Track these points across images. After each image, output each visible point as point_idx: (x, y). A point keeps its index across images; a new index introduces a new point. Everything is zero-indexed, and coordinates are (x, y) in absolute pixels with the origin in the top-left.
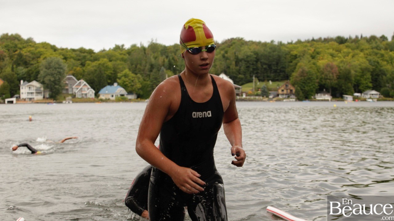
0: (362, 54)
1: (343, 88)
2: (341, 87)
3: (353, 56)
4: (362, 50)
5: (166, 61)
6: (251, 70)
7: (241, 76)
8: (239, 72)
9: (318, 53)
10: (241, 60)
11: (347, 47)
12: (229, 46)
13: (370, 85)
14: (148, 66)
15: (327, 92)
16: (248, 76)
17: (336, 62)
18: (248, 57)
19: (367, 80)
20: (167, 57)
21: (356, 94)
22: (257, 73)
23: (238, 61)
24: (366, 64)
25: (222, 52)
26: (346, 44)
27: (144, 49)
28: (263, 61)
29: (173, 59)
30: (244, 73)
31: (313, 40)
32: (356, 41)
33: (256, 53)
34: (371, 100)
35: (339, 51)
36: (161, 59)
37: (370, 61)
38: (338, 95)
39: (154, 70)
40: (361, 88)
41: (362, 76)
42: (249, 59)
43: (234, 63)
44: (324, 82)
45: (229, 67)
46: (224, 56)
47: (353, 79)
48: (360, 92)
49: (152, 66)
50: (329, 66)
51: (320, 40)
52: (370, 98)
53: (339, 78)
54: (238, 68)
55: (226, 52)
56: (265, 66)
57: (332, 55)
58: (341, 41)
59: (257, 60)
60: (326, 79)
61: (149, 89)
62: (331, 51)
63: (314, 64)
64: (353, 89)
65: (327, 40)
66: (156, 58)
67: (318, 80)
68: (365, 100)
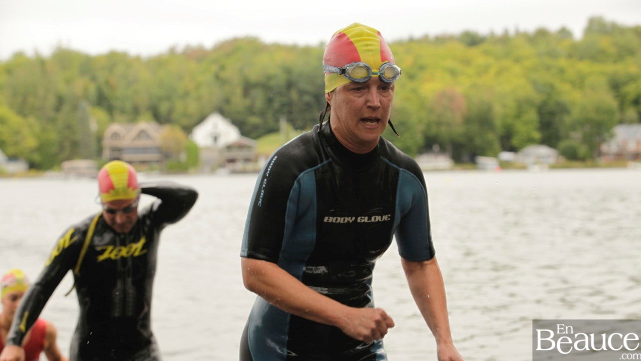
0: (517, 69)
1: (478, 141)
2: (471, 139)
3: (499, 73)
4: (517, 60)
5: (92, 89)
6: (276, 105)
7: (254, 120)
8: (251, 111)
9: (422, 68)
10: (255, 85)
11: (486, 53)
12: (229, 55)
13: (537, 135)
14: (51, 101)
15: (443, 150)
16: (270, 117)
17: (461, 87)
18: (269, 78)
19: (528, 124)
20: (94, 79)
21: (506, 156)
22: (290, 113)
23: (248, 87)
24: (526, 90)
25: (214, 68)
26: (484, 47)
27: (41, 63)
28: (303, 85)
29: (107, 83)
30: (262, 114)
31: (411, 40)
32: (504, 39)
33: (288, 71)
34: (536, 168)
35: (467, 62)
36: (80, 85)
37: (534, 83)
38: (466, 157)
39: (66, 108)
40: (515, 141)
41: (518, 116)
42: (273, 83)
43: (239, 91)
44: (434, 130)
45: (227, 101)
46: (217, 77)
47: (498, 122)
48: (513, 149)
49: (60, 101)
50: (447, 97)
51: (425, 40)
52: (535, 163)
53: (467, 121)
54: (247, 102)
55: (222, 68)
56: (307, 98)
57: (453, 73)
58: (472, 40)
59: (290, 85)
60: (439, 124)
61: (54, 149)
62: (450, 63)
63: (414, 91)
64: (497, 145)
65: (441, 40)
66: (68, 82)
67: (421, 128)
68: (524, 168)
